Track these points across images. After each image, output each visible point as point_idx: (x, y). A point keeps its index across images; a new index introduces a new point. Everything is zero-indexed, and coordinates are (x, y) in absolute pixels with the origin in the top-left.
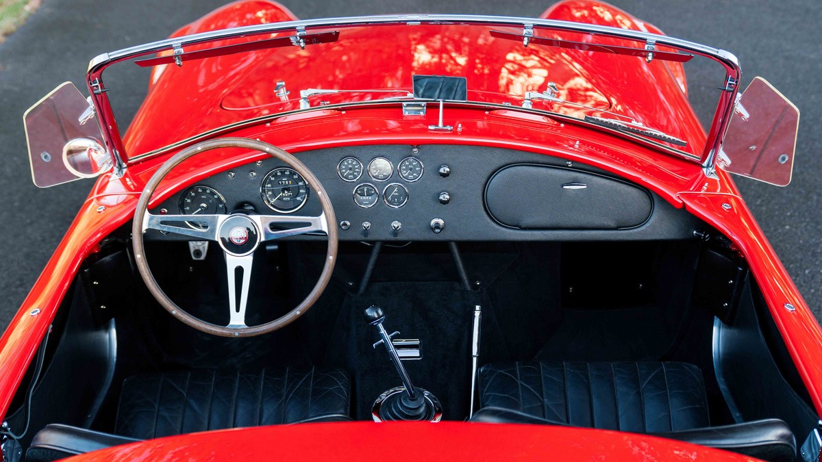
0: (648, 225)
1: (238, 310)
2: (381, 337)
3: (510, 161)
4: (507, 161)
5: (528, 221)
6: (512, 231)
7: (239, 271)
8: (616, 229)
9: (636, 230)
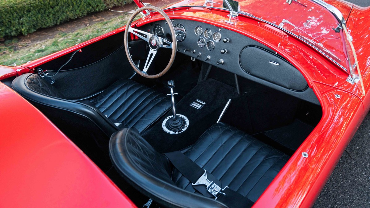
0: (304, 92)
1: (146, 68)
2: (170, 93)
3: (253, 44)
4: (251, 44)
5: (253, 72)
6: (247, 74)
7: (152, 55)
8: (289, 89)
9: (298, 93)
